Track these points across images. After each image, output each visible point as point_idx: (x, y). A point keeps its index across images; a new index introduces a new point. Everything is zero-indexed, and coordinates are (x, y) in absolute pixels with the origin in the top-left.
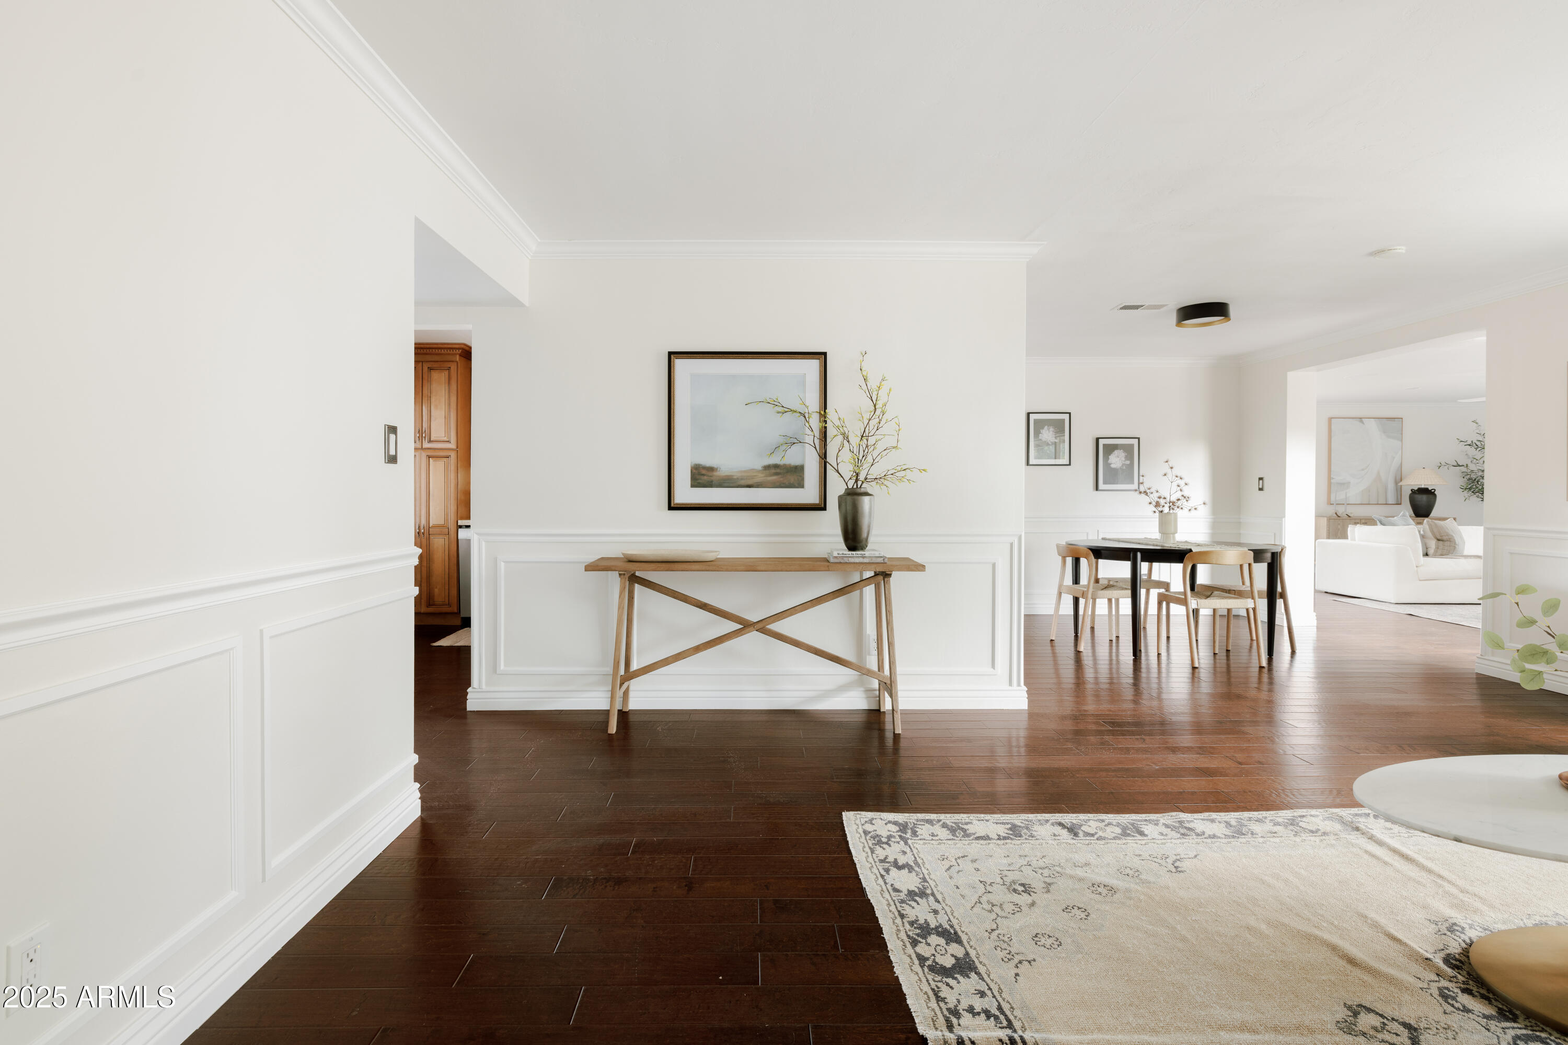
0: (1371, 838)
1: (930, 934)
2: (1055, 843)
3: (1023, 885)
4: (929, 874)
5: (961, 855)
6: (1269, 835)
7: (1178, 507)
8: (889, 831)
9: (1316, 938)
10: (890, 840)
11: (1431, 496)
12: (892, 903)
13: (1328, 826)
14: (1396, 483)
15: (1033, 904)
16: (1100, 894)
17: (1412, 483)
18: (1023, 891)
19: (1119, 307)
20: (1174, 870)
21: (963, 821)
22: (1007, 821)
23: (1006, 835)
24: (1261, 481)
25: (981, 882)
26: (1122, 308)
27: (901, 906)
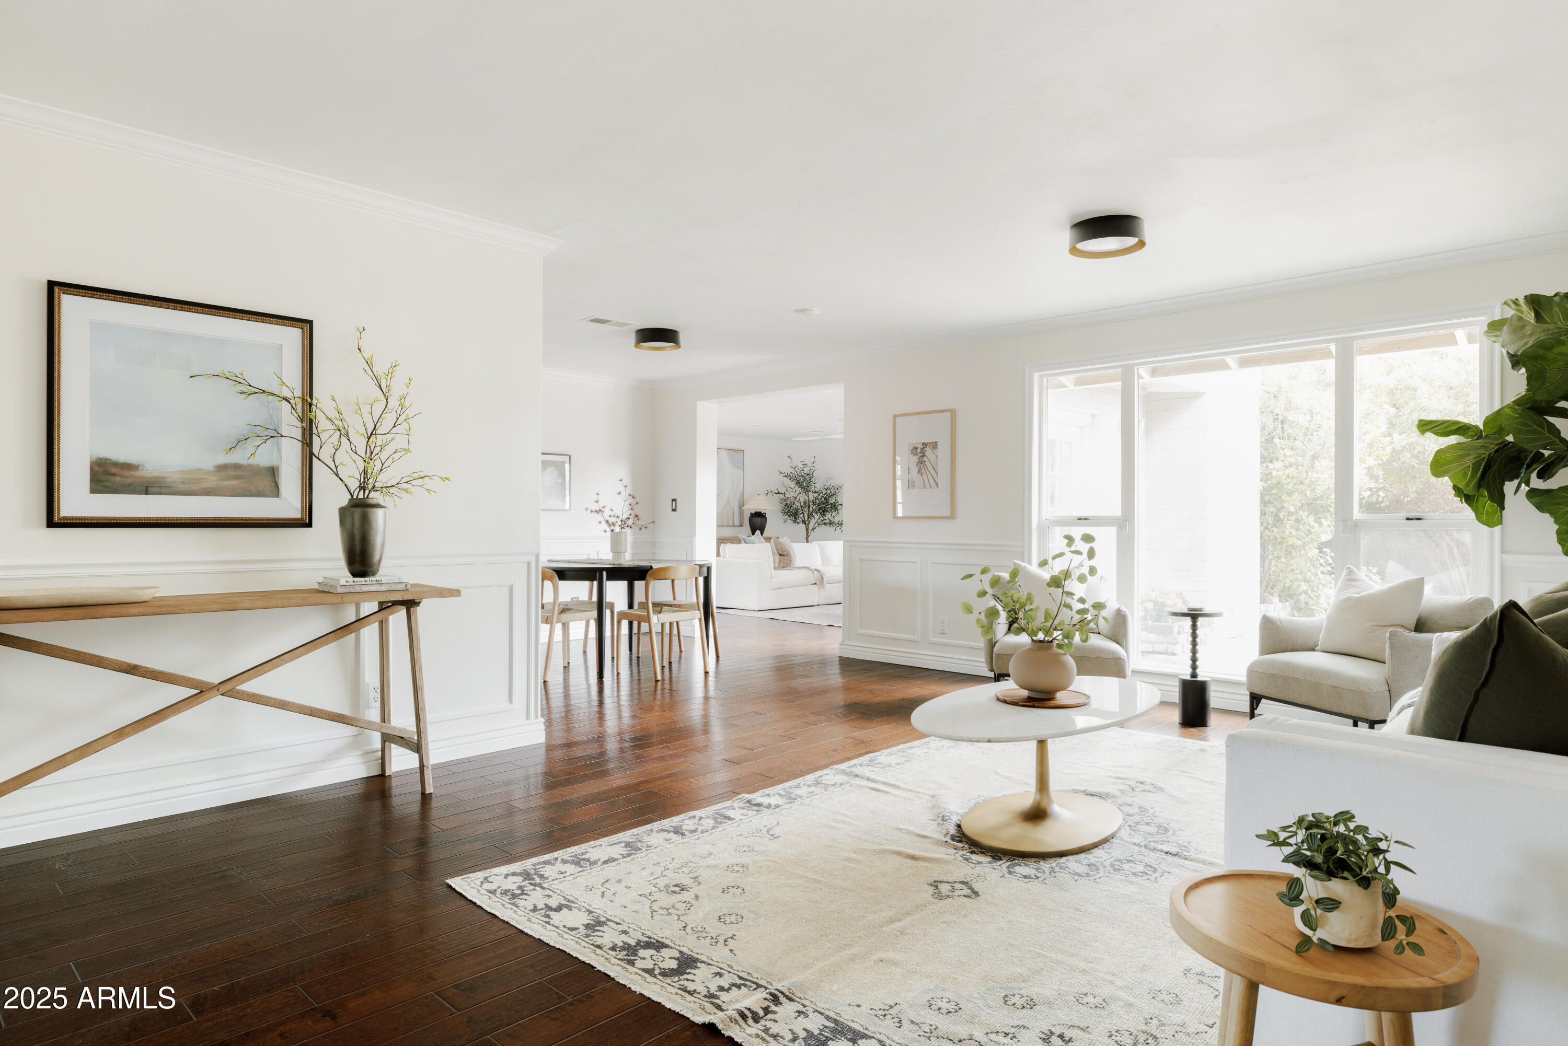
0: (868, 779)
1: (637, 950)
2: (672, 846)
3: (676, 886)
4: (590, 906)
5: (603, 881)
6: (810, 795)
7: (628, 526)
8: (514, 883)
9: (886, 851)
10: (524, 890)
11: (764, 519)
12: (579, 941)
13: (840, 778)
14: (740, 508)
15: (697, 897)
16: (738, 871)
17: (752, 508)
18: (680, 890)
19: (590, 319)
20: (772, 838)
21: (579, 852)
22: (618, 841)
23: (628, 852)
24: (674, 503)
25: (641, 895)
26: (591, 321)
27: (589, 940)
